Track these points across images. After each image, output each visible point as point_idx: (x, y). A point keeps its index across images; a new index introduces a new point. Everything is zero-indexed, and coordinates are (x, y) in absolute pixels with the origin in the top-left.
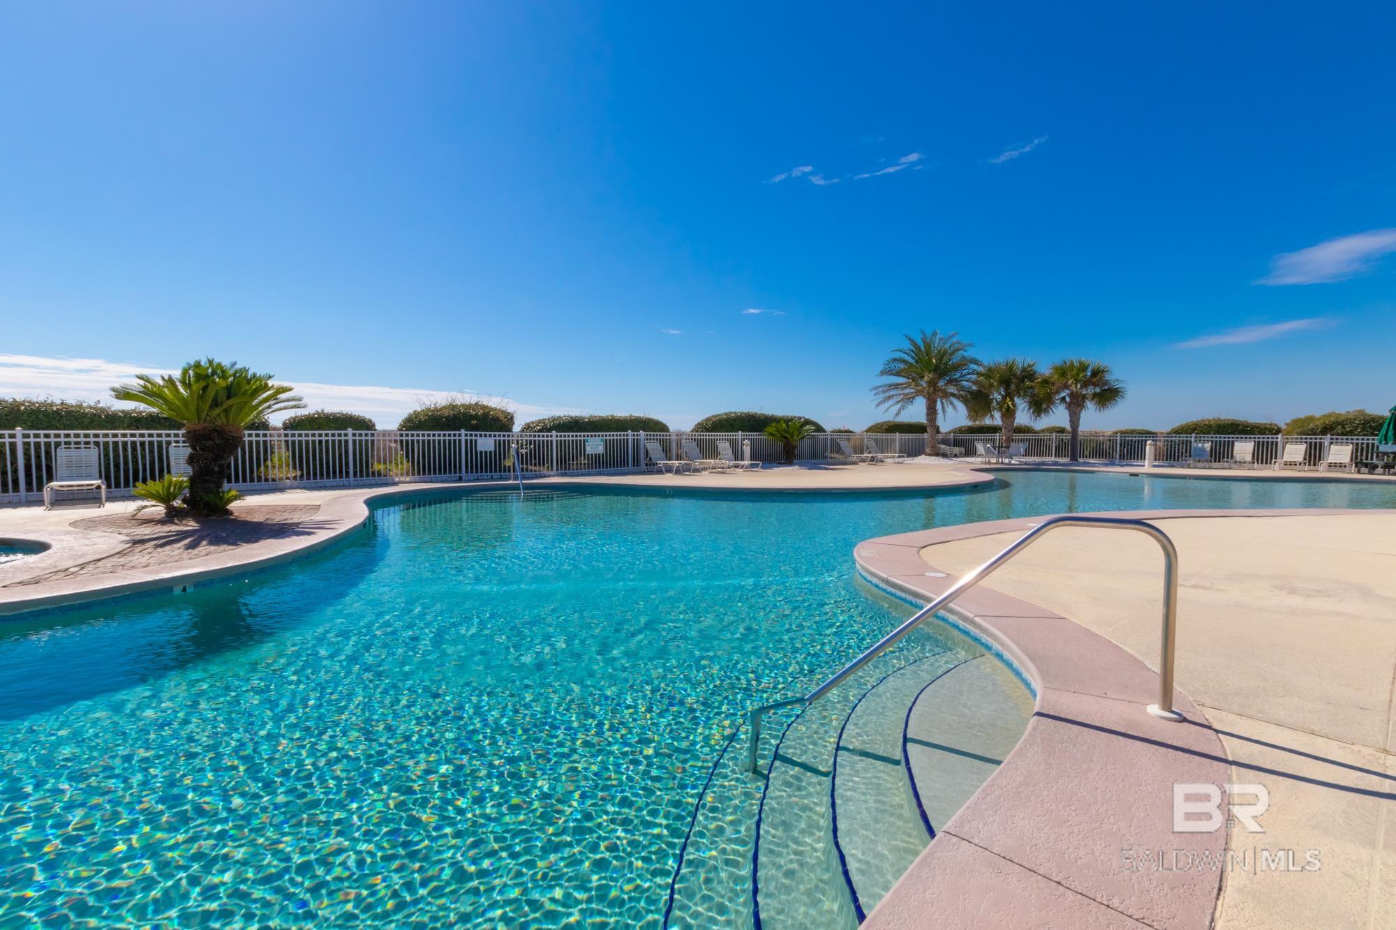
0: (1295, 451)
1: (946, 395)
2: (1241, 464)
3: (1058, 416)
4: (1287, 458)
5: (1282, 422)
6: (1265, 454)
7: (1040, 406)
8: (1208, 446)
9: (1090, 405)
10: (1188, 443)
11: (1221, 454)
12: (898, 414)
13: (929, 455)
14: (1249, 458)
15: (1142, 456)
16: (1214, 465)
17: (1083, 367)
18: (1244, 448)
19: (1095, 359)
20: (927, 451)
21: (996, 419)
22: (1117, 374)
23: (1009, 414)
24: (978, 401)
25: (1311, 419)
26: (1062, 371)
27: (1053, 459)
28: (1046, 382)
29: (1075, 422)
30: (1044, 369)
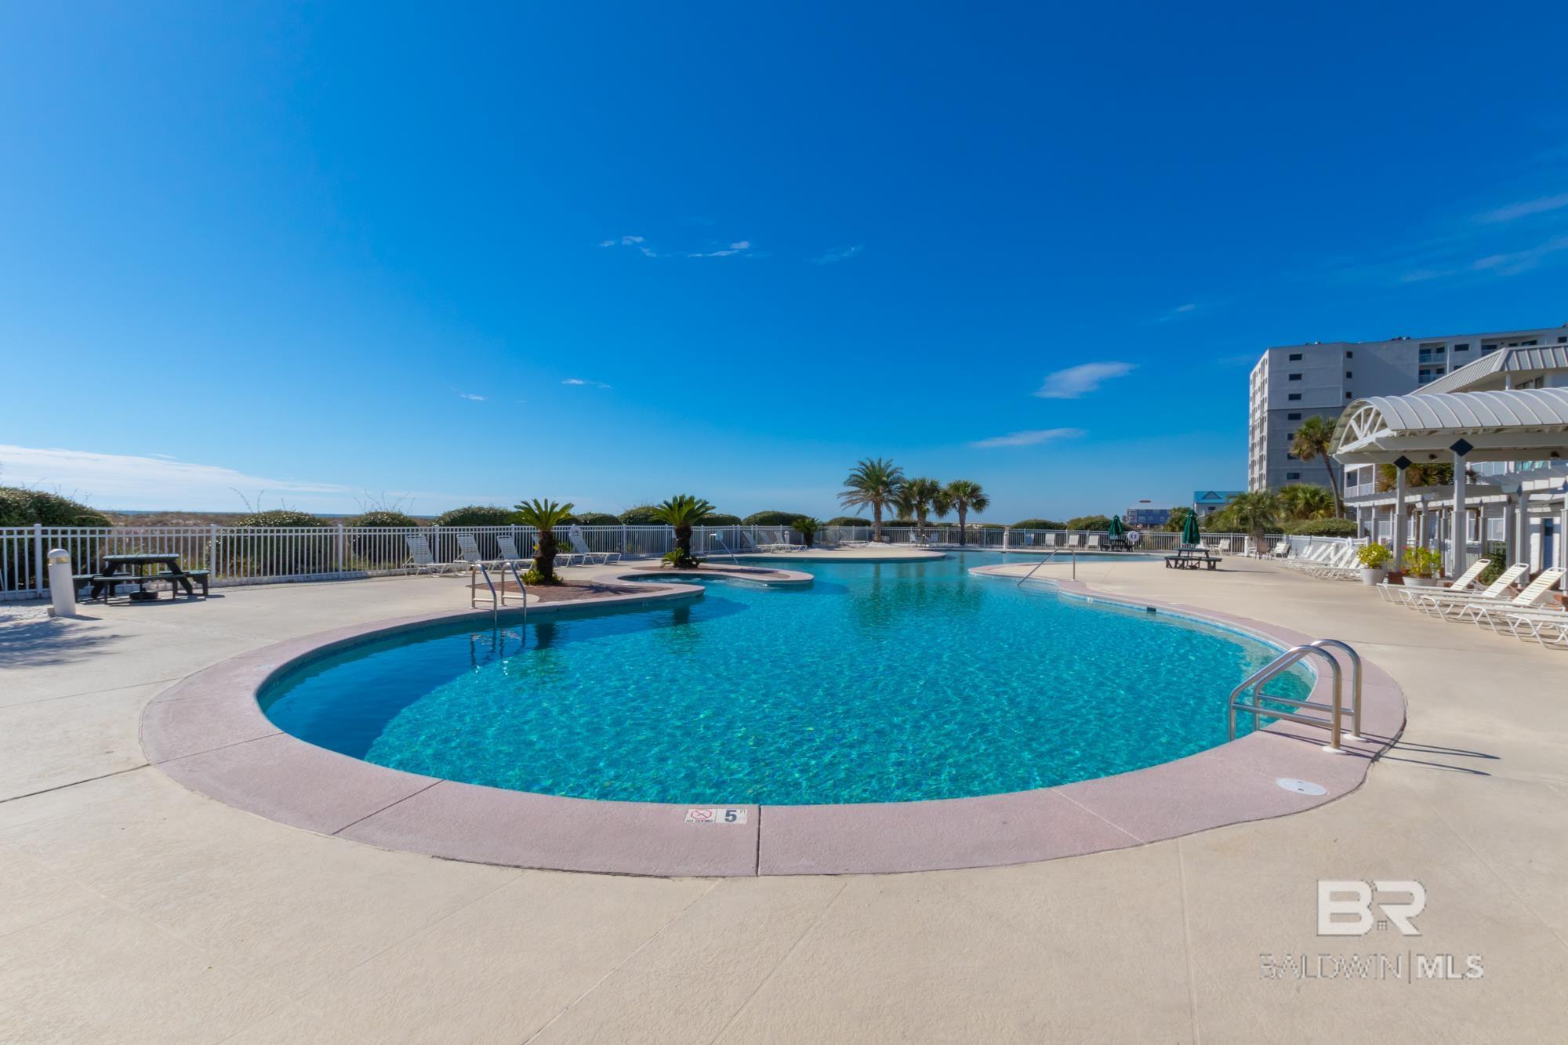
0: (1074, 539)
1: (887, 502)
2: (1049, 546)
3: (952, 517)
4: (1071, 543)
5: (1065, 521)
6: (1061, 541)
7: (941, 510)
8: (1033, 536)
9: (970, 509)
10: (1022, 534)
11: (1039, 541)
12: (858, 512)
13: (875, 541)
14: (1053, 543)
15: (1001, 543)
16: (1036, 547)
17: (966, 485)
18: (1050, 537)
19: (973, 479)
20: (876, 538)
21: (914, 517)
22: (985, 492)
23: (923, 514)
24: (905, 506)
25: (1079, 520)
26: (957, 487)
27: (947, 544)
28: (946, 494)
29: (962, 521)
30: (944, 485)
